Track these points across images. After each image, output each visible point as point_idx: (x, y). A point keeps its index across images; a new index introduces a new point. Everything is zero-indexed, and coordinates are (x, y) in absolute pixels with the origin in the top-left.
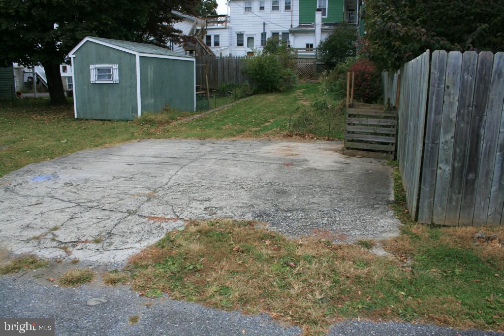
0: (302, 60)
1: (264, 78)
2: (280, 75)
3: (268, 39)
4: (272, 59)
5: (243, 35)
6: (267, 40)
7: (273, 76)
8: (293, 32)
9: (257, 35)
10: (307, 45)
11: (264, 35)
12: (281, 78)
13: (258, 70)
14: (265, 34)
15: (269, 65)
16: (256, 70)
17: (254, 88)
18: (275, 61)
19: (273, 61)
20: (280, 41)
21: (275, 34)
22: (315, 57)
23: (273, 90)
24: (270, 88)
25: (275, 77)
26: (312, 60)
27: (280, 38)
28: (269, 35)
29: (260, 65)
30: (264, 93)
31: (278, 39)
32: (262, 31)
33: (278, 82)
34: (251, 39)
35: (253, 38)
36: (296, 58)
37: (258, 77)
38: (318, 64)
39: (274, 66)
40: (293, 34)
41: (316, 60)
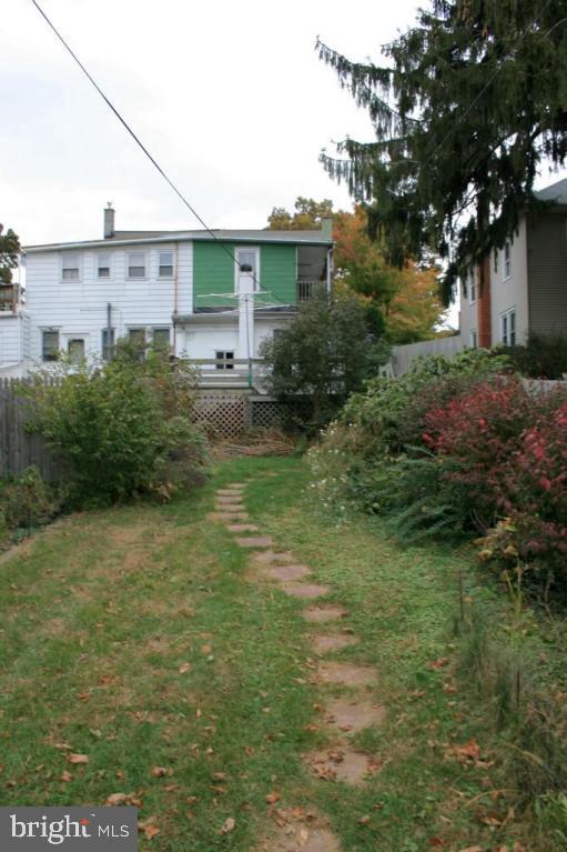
0: (211, 391)
1: (97, 455)
2: (157, 440)
3: (119, 339)
4: (129, 384)
5: (56, 333)
6: (116, 343)
7: (133, 445)
8: (182, 323)
9: (93, 333)
10: (220, 355)
11: (109, 336)
12: (159, 450)
13: (78, 426)
14: (112, 333)
15: (116, 410)
16: (68, 428)
17: (64, 493)
18: (139, 391)
19: (132, 393)
20: (148, 346)
21: (135, 332)
22: (246, 384)
23: (135, 493)
24: (121, 490)
25: (141, 449)
26: (240, 392)
27: (149, 340)
28: (121, 333)
29: (82, 406)
30: (101, 507)
31: (143, 340)
32: (103, 324)
33: (151, 467)
34: (77, 343)
35: (81, 341)
36: (196, 388)
37: (76, 450)
38: (255, 403)
39: (138, 411)
40: (184, 328)
41: (250, 391)
